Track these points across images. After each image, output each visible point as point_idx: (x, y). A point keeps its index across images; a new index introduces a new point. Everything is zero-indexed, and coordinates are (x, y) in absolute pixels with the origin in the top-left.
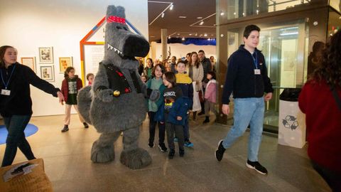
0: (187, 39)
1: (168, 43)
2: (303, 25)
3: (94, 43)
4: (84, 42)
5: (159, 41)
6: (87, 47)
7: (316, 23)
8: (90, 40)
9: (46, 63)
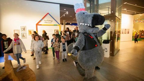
0: (72, 24)
1: (66, 25)
2: (109, 21)
3: (41, 25)
4: (37, 25)
5: (63, 24)
6: (38, 26)
7: (112, 20)
8: (40, 24)
9: (23, 32)
